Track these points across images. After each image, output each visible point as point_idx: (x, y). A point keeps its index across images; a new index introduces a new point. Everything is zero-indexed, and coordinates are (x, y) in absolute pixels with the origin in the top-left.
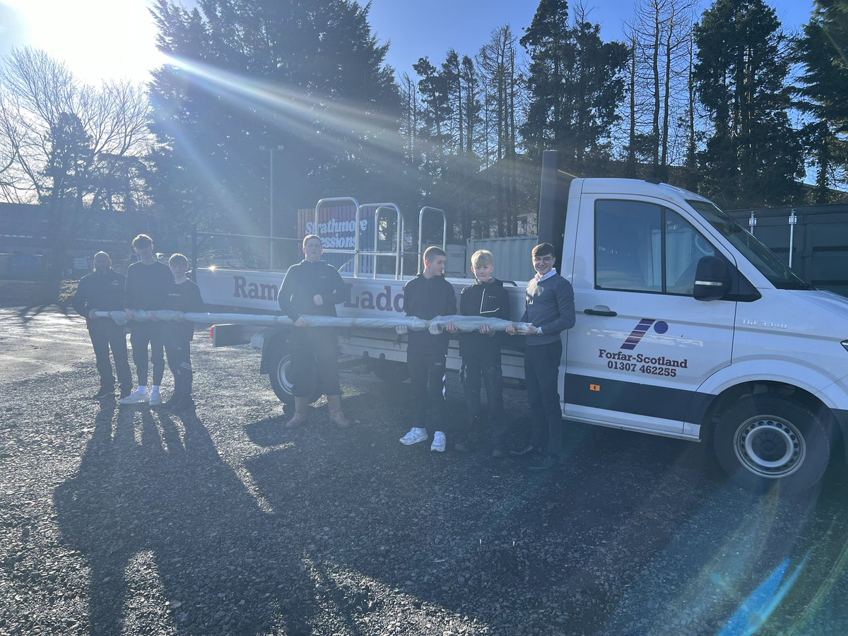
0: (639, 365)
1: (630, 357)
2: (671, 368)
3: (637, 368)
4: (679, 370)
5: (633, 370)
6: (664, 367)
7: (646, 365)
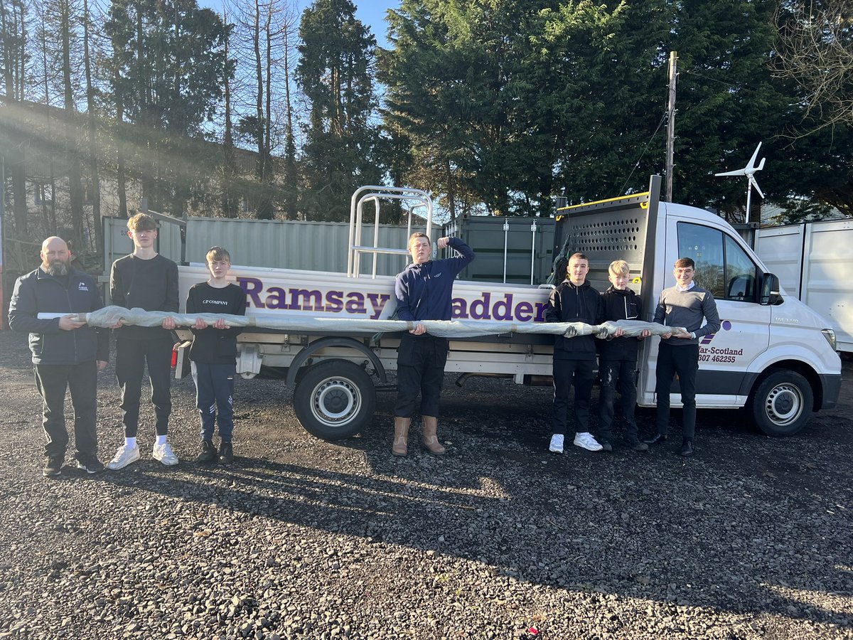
0: (712, 356)
1: (706, 350)
2: (732, 356)
3: (710, 358)
4: (737, 357)
5: (707, 360)
6: (728, 356)
7: (717, 355)
